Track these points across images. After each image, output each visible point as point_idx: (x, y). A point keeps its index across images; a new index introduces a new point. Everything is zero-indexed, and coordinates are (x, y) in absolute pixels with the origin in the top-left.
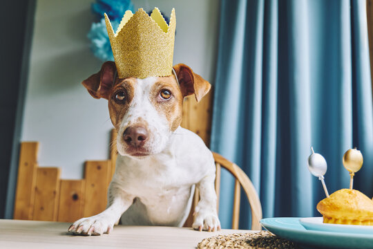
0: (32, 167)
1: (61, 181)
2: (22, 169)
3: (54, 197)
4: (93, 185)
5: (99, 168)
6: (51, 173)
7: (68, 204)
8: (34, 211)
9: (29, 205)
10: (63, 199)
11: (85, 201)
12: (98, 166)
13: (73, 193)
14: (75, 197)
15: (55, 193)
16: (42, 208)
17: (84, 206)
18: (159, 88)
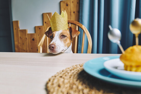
0: (18, 30)
1: (28, 34)
2: (15, 31)
3: (27, 40)
4: (38, 35)
5: (40, 29)
6: (24, 31)
7: (31, 42)
8: (21, 45)
9: (19, 43)
10: (29, 40)
11: (37, 41)
12: (39, 28)
13: (32, 38)
14: (33, 40)
15: (26, 38)
16: (23, 44)
17: (36, 42)
18: (62, 34)
